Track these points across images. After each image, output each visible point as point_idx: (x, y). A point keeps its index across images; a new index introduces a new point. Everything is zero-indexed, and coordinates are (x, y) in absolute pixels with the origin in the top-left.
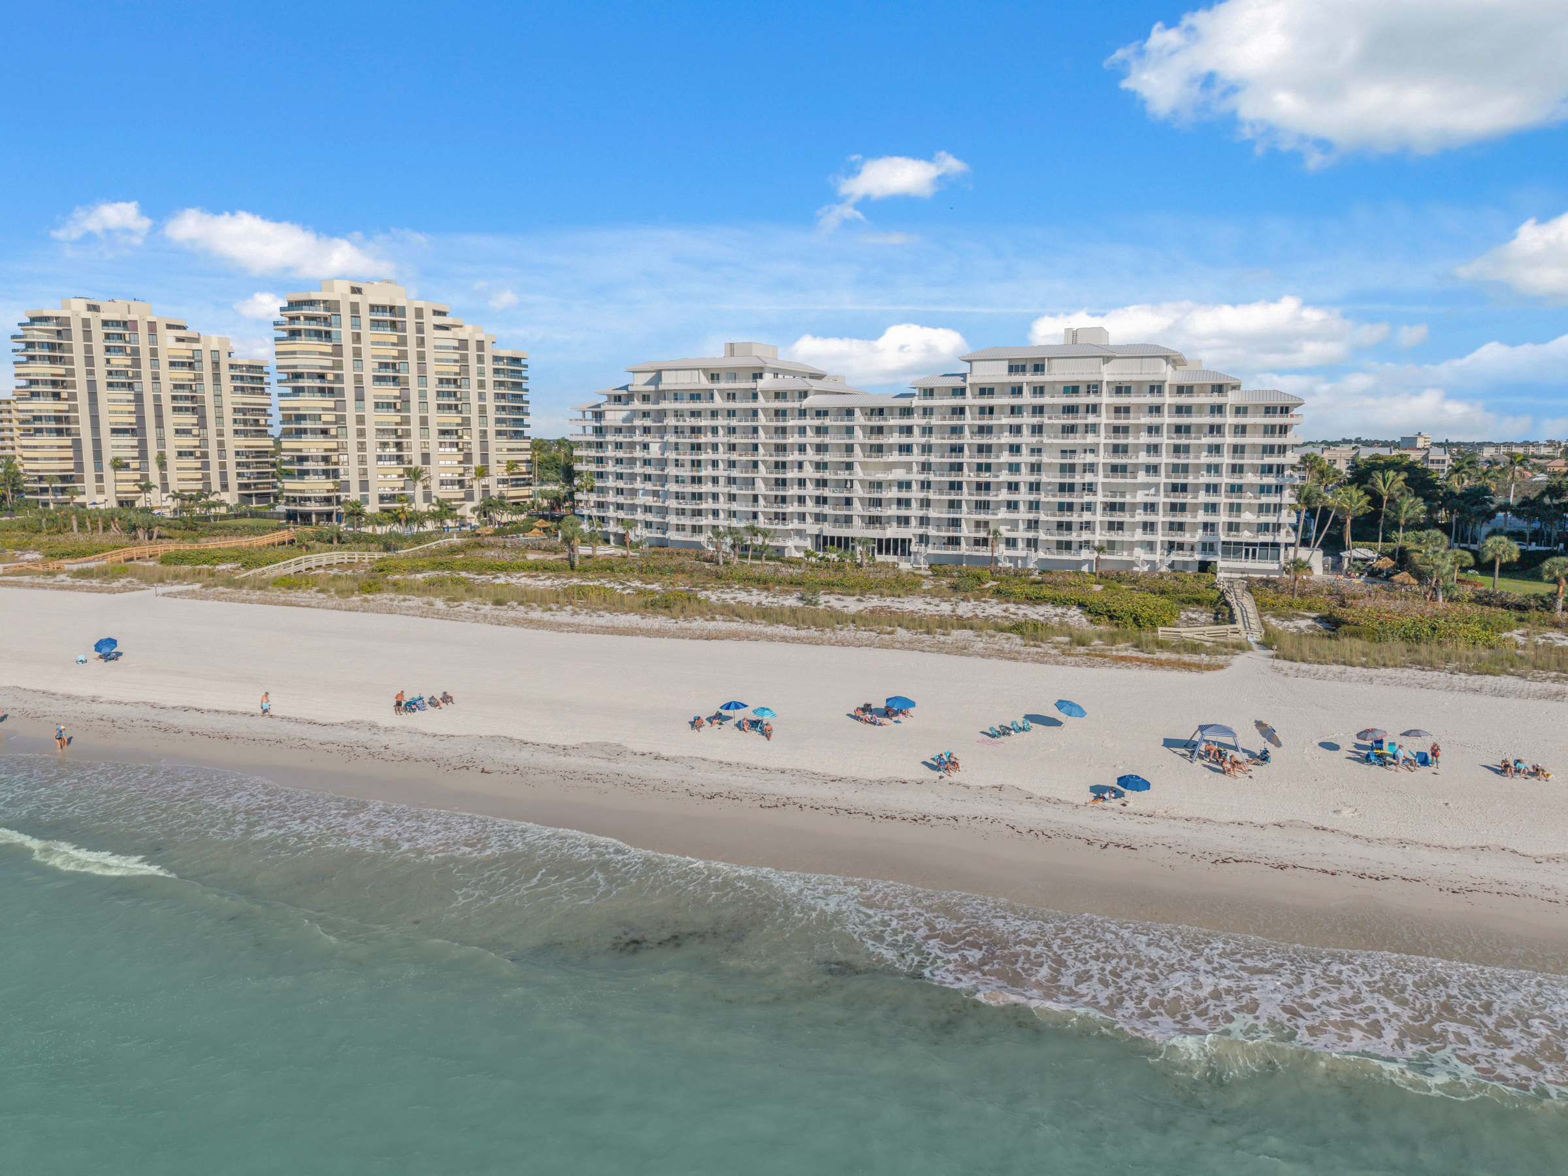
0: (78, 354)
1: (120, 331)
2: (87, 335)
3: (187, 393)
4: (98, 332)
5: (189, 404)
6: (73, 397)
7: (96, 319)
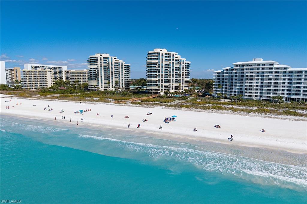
0: (99, 63)
1: (106, 59)
2: (101, 60)
3: (117, 70)
4: (102, 59)
5: (117, 72)
6: (98, 71)
7: (102, 57)
